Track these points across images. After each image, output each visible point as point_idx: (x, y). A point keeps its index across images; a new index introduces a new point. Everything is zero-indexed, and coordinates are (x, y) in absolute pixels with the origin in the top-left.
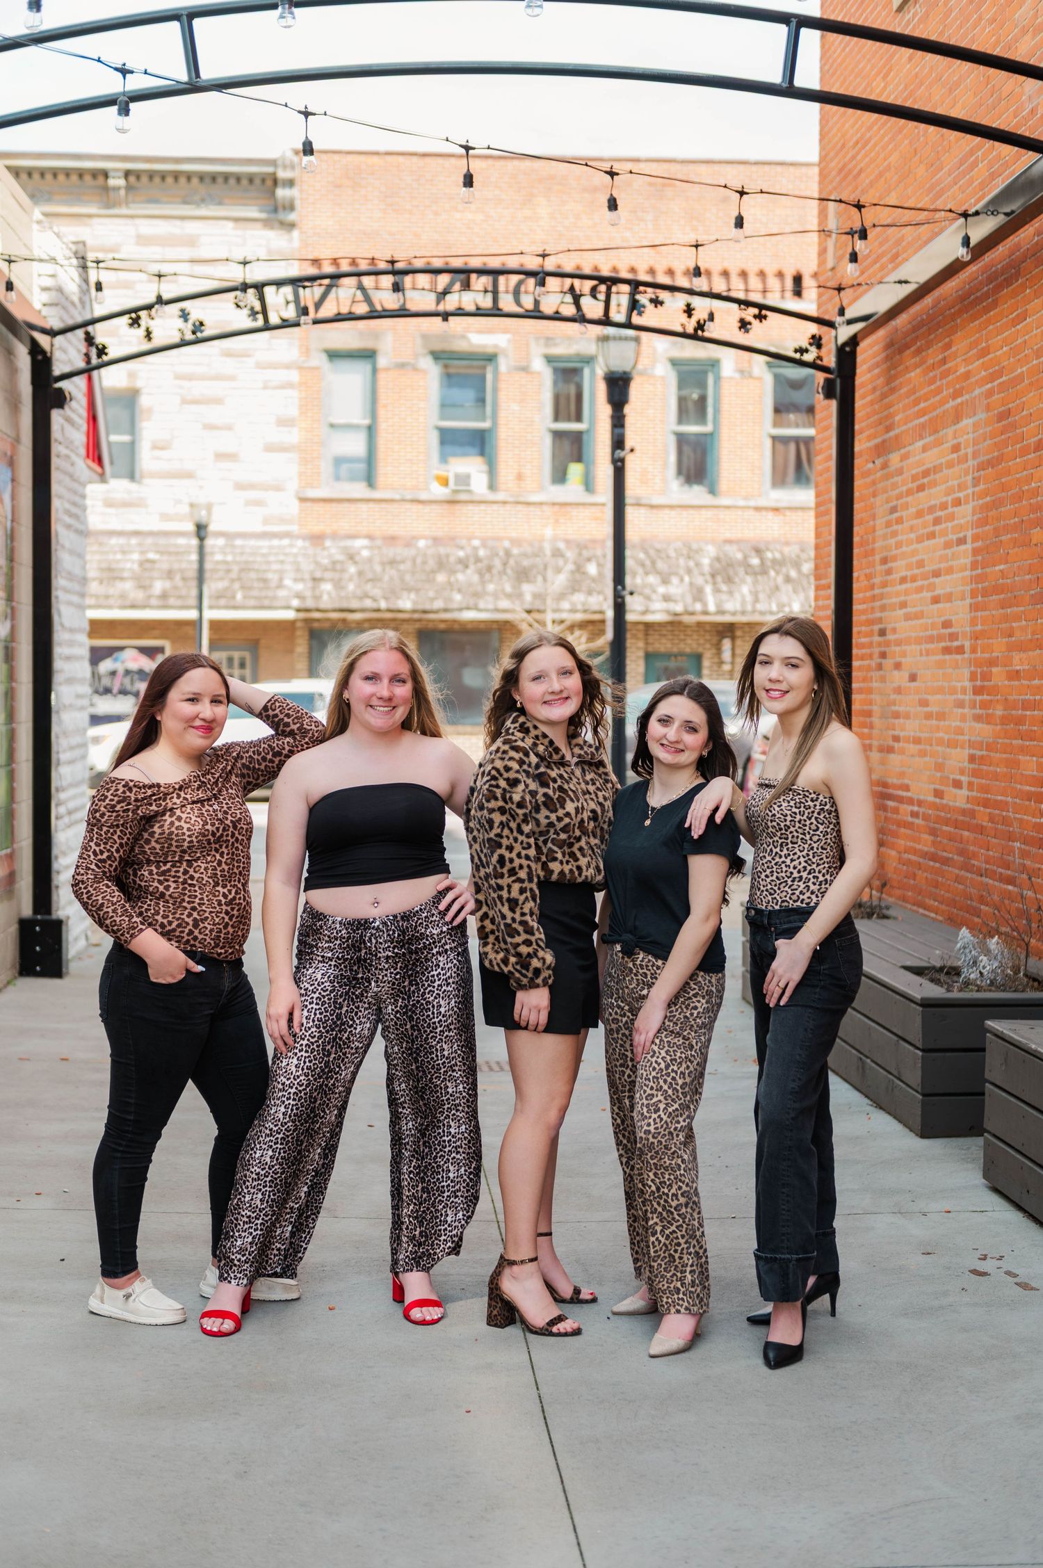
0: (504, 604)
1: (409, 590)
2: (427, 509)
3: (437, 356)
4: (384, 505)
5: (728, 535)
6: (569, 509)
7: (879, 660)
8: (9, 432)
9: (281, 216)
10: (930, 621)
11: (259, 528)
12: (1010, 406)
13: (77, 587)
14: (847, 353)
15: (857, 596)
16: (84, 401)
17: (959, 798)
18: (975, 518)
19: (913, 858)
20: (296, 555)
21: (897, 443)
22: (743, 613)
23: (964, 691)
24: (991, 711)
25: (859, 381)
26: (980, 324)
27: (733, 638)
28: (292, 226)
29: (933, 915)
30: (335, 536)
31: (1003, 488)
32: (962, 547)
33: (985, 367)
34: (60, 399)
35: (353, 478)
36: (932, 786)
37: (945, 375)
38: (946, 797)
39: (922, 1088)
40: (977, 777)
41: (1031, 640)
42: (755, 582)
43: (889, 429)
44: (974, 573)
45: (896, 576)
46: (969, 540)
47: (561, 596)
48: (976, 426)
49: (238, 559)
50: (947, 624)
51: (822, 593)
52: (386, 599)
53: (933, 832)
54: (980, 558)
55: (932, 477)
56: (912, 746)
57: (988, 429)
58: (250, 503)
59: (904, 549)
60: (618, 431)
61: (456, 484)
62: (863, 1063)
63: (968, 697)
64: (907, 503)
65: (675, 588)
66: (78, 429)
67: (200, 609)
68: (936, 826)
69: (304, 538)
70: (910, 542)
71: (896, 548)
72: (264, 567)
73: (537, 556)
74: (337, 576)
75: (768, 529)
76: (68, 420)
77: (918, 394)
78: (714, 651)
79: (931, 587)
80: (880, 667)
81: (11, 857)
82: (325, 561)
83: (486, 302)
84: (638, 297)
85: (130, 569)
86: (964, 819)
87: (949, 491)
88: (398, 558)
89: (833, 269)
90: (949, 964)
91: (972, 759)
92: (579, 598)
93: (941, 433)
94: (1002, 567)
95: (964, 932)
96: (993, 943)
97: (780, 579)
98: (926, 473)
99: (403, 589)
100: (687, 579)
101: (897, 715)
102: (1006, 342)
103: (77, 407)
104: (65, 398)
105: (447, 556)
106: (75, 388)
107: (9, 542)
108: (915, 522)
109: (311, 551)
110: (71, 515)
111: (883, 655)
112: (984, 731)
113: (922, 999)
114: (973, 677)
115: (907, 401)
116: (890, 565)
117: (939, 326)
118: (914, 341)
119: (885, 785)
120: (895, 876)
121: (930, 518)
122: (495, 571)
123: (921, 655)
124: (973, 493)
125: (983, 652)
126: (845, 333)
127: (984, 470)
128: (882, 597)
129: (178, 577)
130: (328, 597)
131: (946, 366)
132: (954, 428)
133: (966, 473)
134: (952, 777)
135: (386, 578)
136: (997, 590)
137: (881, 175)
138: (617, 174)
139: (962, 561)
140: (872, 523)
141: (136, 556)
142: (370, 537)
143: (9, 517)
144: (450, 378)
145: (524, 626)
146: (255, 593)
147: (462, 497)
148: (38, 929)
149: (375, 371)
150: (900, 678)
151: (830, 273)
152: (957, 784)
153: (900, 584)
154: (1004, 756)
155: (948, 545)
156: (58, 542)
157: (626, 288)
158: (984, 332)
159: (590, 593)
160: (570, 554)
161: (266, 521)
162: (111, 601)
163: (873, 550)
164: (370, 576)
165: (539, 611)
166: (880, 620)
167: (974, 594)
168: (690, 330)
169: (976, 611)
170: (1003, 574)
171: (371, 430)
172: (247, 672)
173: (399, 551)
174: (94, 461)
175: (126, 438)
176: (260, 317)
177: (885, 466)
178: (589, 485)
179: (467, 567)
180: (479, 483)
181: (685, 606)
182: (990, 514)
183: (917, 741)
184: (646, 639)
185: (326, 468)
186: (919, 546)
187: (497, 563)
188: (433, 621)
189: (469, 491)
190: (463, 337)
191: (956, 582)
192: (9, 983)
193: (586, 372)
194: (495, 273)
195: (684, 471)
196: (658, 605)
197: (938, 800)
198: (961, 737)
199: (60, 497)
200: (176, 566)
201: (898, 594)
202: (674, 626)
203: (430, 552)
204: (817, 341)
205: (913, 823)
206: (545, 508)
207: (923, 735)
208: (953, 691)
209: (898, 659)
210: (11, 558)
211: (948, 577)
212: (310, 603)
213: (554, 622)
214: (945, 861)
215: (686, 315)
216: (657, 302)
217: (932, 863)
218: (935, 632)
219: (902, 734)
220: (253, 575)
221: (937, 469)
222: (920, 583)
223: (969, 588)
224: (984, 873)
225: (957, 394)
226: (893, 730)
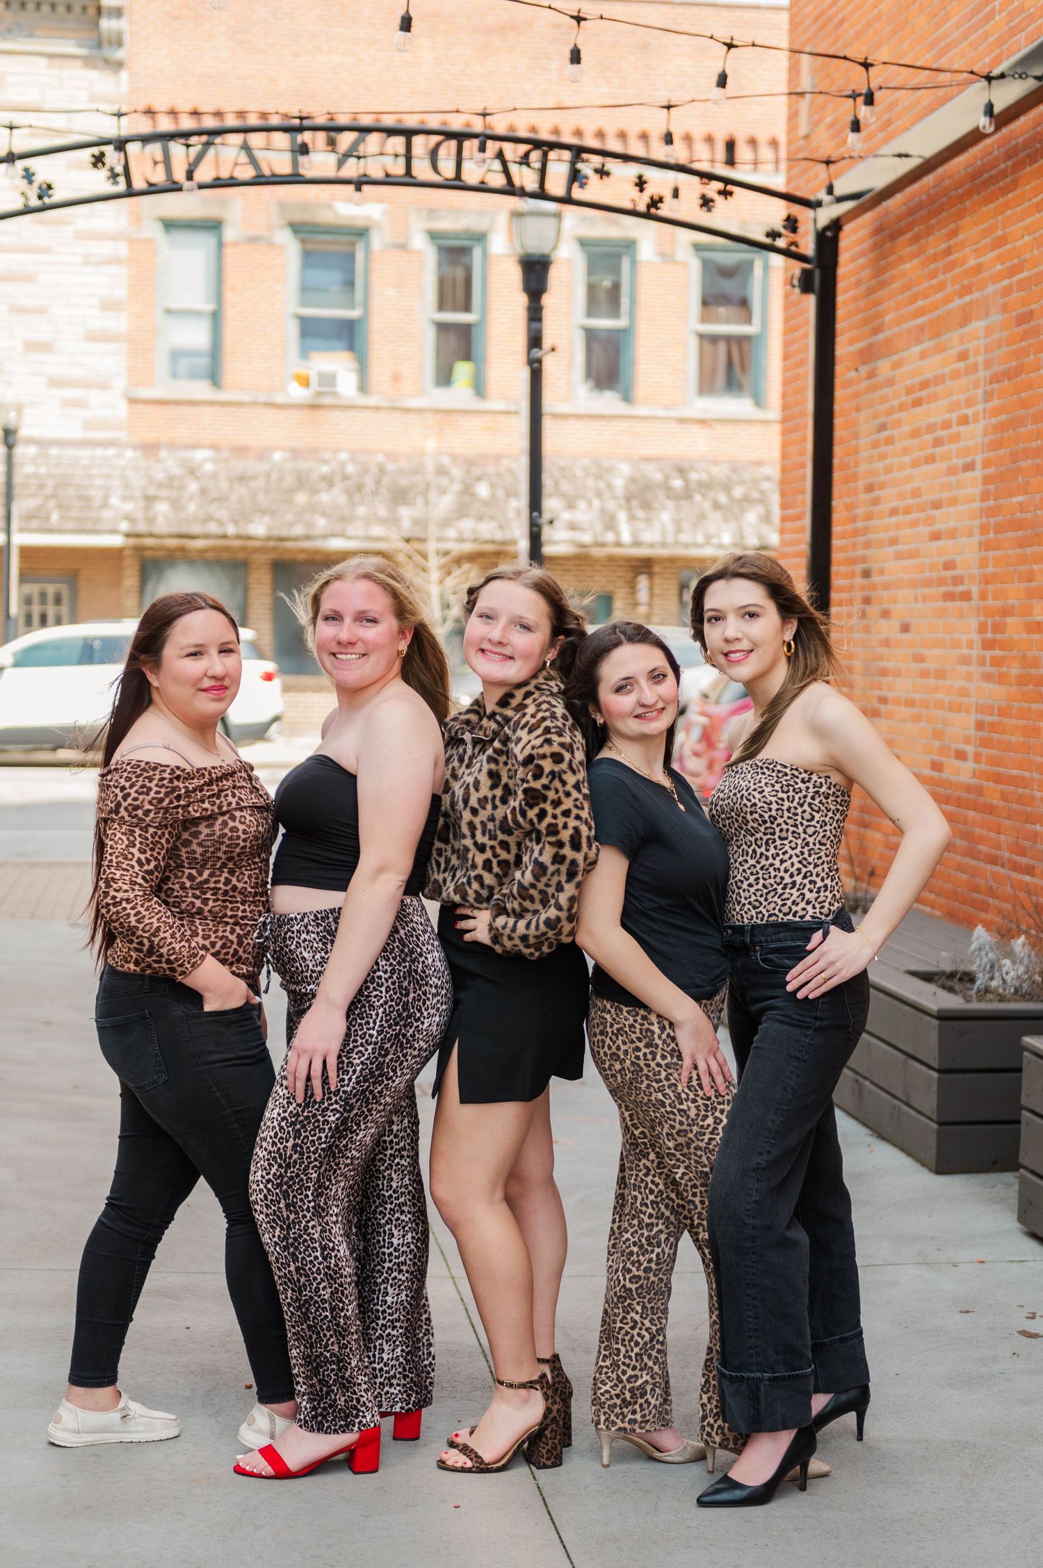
0: (377, 531)
1: (263, 512)
2: (283, 415)
3: (298, 228)
4: (232, 409)
5: (645, 452)
6: (453, 417)
7: (862, 606)
9: (107, 52)
10: (927, 561)
11: (77, 433)
12: (1033, 307)
14: (828, 239)
15: (836, 529)
17: (962, 772)
18: (987, 439)
20: (124, 468)
21: (888, 348)
22: (664, 545)
23: (970, 645)
24: (1004, 669)
25: (841, 271)
26: (996, 208)
27: (651, 575)
28: (119, 65)
29: (928, 909)
30: (172, 446)
31: (1023, 404)
32: (970, 474)
33: (1001, 259)
35: (194, 376)
36: (929, 758)
37: (949, 268)
38: (945, 770)
39: (938, 1115)
40: (986, 747)
42: (678, 508)
43: (877, 330)
44: (985, 505)
45: (885, 506)
46: (978, 465)
47: (446, 523)
48: (989, 330)
49: (53, 471)
50: (949, 565)
51: (789, 525)
52: (235, 522)
54: (992, 487)
55: (932, 389)
56: (901, 708)
57: (1005, 334)
58: (67, 403)
59: (896, 474)
60: (535, 325)
61: (320, 384)
62: (861, 1086)
63: (975, 652)
64: (899, 420)
65: (581, 515)
67: (8, 531)
69: (135, 447)
70: (902, 467)
71: (886, 474)
72: (85, 482)
73: (416, 472)
74: (174, 494)
75: (694, 444)
77: (915, 290)
78: (627, 590)
79: (929, 521)
80: (863, 615)
82: (160, 476)
83: (398, 169)
84: (580, 166)
86: (968, 798)
87: (954, 407)
88: (249, 474)
89: (807, 137)
90: (962, 968)
91: (980, 725)
92: (467, 525)
93: (945, 337)
95: (980, 931)
96: (1019, 943)
97: (707, 506)
98: (924, 385)
99: (255, 512)
100: (596, 503)
101: (884, 672)
102: (1028, 230)
105: (309, 472)
108: (908, 443)
109: (142, 464)
111: (867, 601)
112: (996, 693)
113: (939, 1011)
114: (982, 628)
115: (900, 297)
116: (877, 493)
117: (941, 209)
118: (910, 226)
121: (929, 438)
122: (366, 491)
123: (916, 601)
124: (985, 411)
125: (995, 599)
126: (824, 216)
127: (998, 382)
128: (865, 531)
130: (164, 520)
131: (952, 258)
132: (961, 331)
133: (976, 386)
134: (954, 746)
135: (234, 497)
136: (1015, 525)
137: (869, 25)
138: (585, 19)
139: (970, 490)
140: (854, 442)
142: (215, 447)
144: (309, 258)
145: (401, 558)
146: (75, 514)
147: (326, 400)
149: (220, 246)
150: (889, 628)
151: (802, 142)
152: (961, 755)
153: (890, 516)
154: (1021, 722)
155: (951, 471)
157: (567, 155)
158: (1000, 218)
159: (480, 518)
160: (457, 472)
161: (87, 426)
163: (857, 474)
164: (215, 494)
165: (419, 540)
166: (864, 559)
167: (984, 529)
168: (642, 207)
169: (987, 550)
170: (1022, 508)
171: (216, 318)
172: (65, 609)
173: (250, 465)
176: (122, 180)
177: (871, 375)
178: (479, 388)
179: (331, 484)
180: (347, 385)
181: (594, 536)
182: (1006, 435)
183: (910, 703)
185: (161, 362)
186: (916, 471)
187: (369, 482)
188: (291, 550)
189: (335, 394)
190: (329, 206)
191: (961, 515)
193: (477, 253)
194: (409, 134)
195: (594, 373)
197: (935, 774)
198: (965, 700)
201: (887, 528)
202: (581, 560)
203: (288, 466)
204: (792, 223)
206: (426, 415)
207: (918, 697)
208: (956, 644)
209: (886, 606)
211: (952, 510)
212: (141, 527)
213: (437, 552)
215: (638, 188)
216: (602, 172)
218: (934, 575)
219: (890, 695)
221: (939, 380)
222: (915, 515)
223: (977, 523)
224: (993, 860)
225: (965, 291)
226: (880, 689)
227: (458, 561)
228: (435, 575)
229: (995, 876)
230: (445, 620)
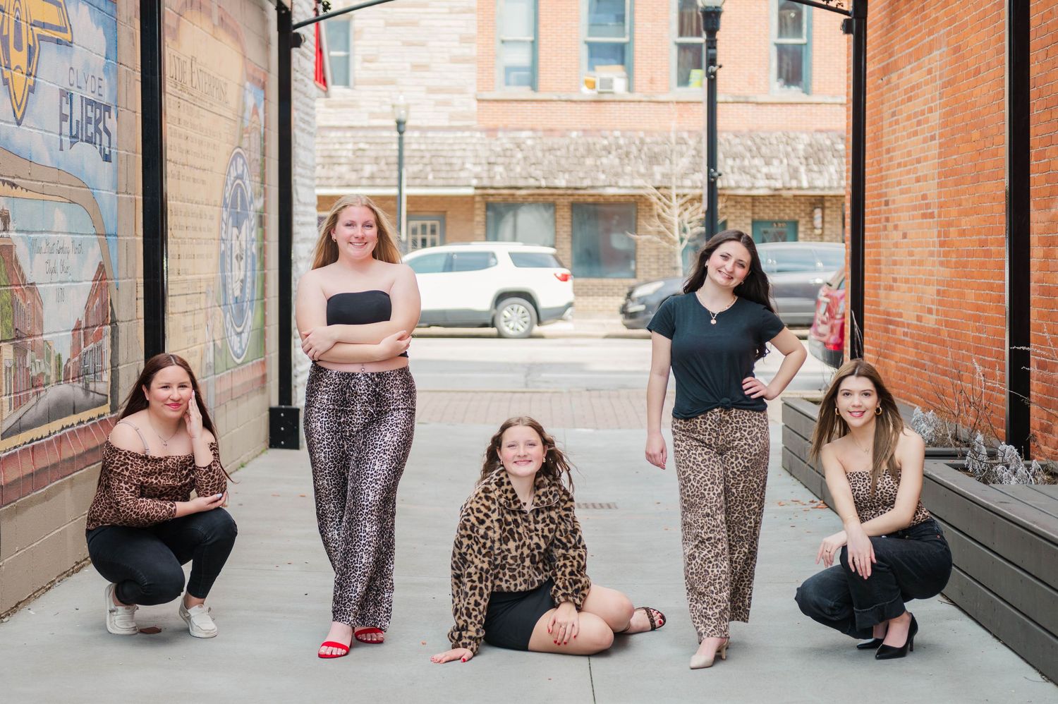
0: (639, 182)
1: (564, 172)
2: (578, 107)
4: (544, 104)
5: (819, 126)
6: (691, 106)
7: (885, 223)
8: (263, 66)
10: (914, 195)
11: (446, 123)
12: (961, 43)
13: (308, 173)
14: (861, 2)
16: (313, 40)
17: (931, 321)
18: (941, 121)
19: (905, 365)
20: (475, 144)
21: (896, 66)
22: (830, 188)
23: (934, 244)
24: (949, 259)
27: (823, 209)
30: (506, 129)
31: (957, 101)
32: (933, 142)
33: (946, 15)
34: (298, 41)
35: (519, 84)
36: (916, 313)
37: (924, 18)
38: (924, 321)
40: (942, 305)
41: (971, 208)
43: (891, 55)
44: (940, 161)
45: (896, 162)
46: (937, 137)
47: (684, 176)
48: (941, 56)
49: (430, 147)
50: (924, 197)
52: (546, 178)
53: (916, 346)
54: (943, 150)
55: (916, 91)
56: (904, 285)
57: (949, 58)
58: (438, 103)
59: (900, 143)
60: (711, 51)
61: (601, 88)
63: (936, 249)
64: (901, 109)
65: (775, 169)
66: (309, 60)
67: (400, 186)
68: (918, 341)
69: (481, 131)
70: (903, 138)
71: (895, 142)
72: (450, 154)
73: (665, 143)
74: (507, 160)
76: (303, 54)
77: (908, 31)
78: (808, 219)
79: (915, 171)
80: (885, 228)
81: (263, 363)
82: (498, 149)
85: (345, 157)
86: (934, 337)
87: (926, 102)
88: (556, 146)
91: (938, 292)
92: (698, 177)
93: (922, 60)
94: (955, 157)
95: (918, 410)
96: (930, 415)
98: (912, 89)
99: (559, 171)
100: (785, 161)
101: (895, 263)
103: (309, 46)
104: (301, 40)
105: (594, 144)
106: (307, 32)
107: (262, 142)
108: (905, 123)
109: (487, 141)
110: (305, 122)
111: (887, 220)
112: (945, 273)
114: (939, 236)
115: (902, 36)
116: (891, 154)
119: (888, 314)
120: (894, 380)
121: (915, 121)
122: (632, 156)
123: (910, 219)
124: (940, 103)
125: (945, 217)
127: (946, 87)
128: (886, 177)
129: (383, 162)
130: (500, 177)
131: (925, 13)
132: (928, 57)
133: (936, 90)
134: (927, 306)
135: (546, 162)
136: (953, 172)
139: (934, 152)
140: (881, 123)
141: (350, 146)
142: (533, 130)
143: (263, 125)
144: (594, 4)
145: (654, 199)
146: (443, 175)
147: (606, 97)
148: (282, 415)
150: (897, 236)
152: (930, 311)
153: (897, 168)
154: (957, 290)
155: (925, 141)
156: (296, 142)
160: (691, 142)
161: (452, 118)
162: (331, 182)
163: (882, 143)
164: (533, 160)
165: (666, 188)
166: (885, 194)
167: (940, 175)
169: (941, 188)
170: (956, 162)
171: (534, 44)
172: (437, 237)
173: (555, 141)
174: (320, 82)
175: (342, 53)
177: (888, 82)
179: (609, 153)
180: (619, 86)
181: (783, 183)
182: (949, 119)
183: (907, 281)
184: (753, 210)
185: (499, 75)
186: (909, 141)
187: (634, 150)
188: (583, 195)
189: (612, 93)
191: (929, 168)
192: (262, 452)
195: (784, 74)
196: (761, 182)
197: (919, 323)
198: (932, 278)
199: (297, 109)
200: (381, 154)
201: (896, 175)
202: (775, 198)
203: (580, 141)
205: (904, 341)
206: (671, 105)
207: (911, 277)
208: (928, 245)
209: (896, 223)
210: (264, 154)
211: (925, 164)
212: (486, 183)
213: (677, 196)
214: (923, 367)
217: (915, 369)
218: (917, 203)
219: (898, 276)
220: (442, 160)
221: (918, 86)
222: (909, 167)
223: (937, 171)
224: (944, 373)
225: (930, 33)
226: (893, 274)
227: (692, 201)
228: (676, 211)
229: (944, 381)
230: (682, 240)
